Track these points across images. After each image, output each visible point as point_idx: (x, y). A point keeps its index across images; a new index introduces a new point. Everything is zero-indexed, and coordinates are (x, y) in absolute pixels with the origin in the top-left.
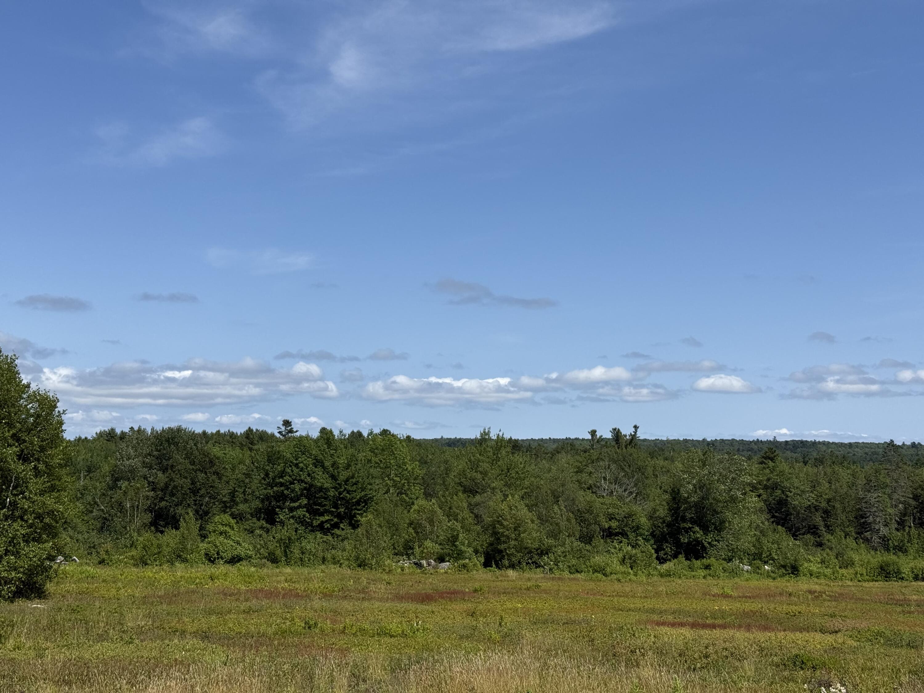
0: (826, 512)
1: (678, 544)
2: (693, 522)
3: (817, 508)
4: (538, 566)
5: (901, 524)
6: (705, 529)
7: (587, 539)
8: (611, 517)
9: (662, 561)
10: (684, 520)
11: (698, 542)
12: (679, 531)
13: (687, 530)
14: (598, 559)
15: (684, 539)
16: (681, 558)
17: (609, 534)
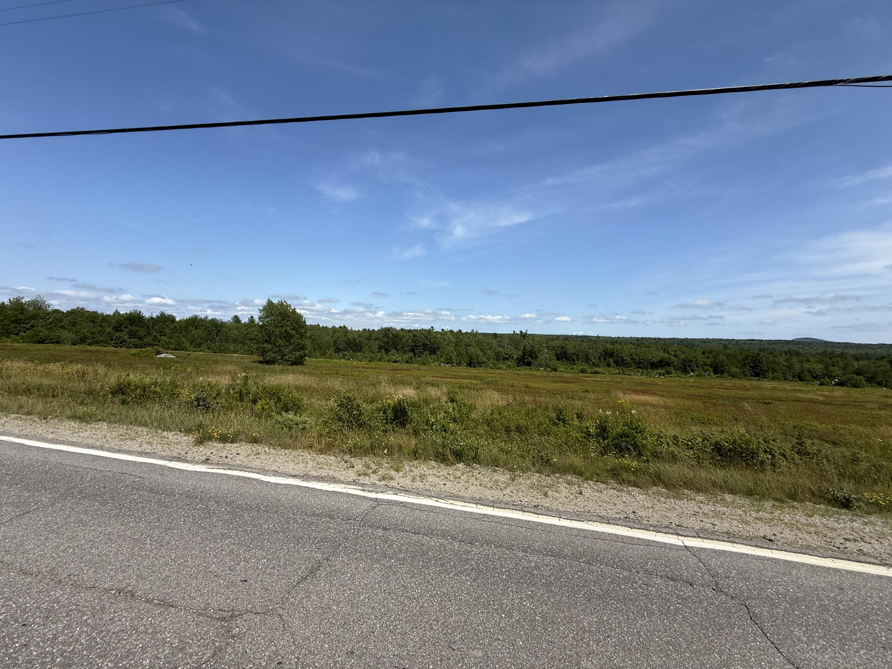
0: (578, 355)
1: (524, 362)
2: (528, 356)
3: (575, 354)
4: (481, 367)
5: (599, 359)
6: (532, 358)
7: (498, 360)
8: (507, 354)
9: (518, 366)
10: (526, 355)
11: (530, 362)
12: (524, 358)
13: (527, 358)
14: (499, 366)
15: (526, 361)
16: (524, 366)
17: (505, 359)
